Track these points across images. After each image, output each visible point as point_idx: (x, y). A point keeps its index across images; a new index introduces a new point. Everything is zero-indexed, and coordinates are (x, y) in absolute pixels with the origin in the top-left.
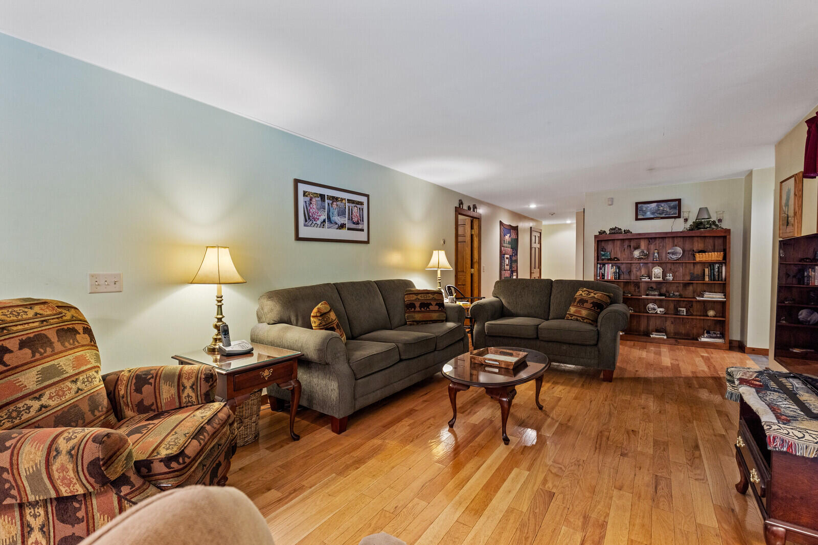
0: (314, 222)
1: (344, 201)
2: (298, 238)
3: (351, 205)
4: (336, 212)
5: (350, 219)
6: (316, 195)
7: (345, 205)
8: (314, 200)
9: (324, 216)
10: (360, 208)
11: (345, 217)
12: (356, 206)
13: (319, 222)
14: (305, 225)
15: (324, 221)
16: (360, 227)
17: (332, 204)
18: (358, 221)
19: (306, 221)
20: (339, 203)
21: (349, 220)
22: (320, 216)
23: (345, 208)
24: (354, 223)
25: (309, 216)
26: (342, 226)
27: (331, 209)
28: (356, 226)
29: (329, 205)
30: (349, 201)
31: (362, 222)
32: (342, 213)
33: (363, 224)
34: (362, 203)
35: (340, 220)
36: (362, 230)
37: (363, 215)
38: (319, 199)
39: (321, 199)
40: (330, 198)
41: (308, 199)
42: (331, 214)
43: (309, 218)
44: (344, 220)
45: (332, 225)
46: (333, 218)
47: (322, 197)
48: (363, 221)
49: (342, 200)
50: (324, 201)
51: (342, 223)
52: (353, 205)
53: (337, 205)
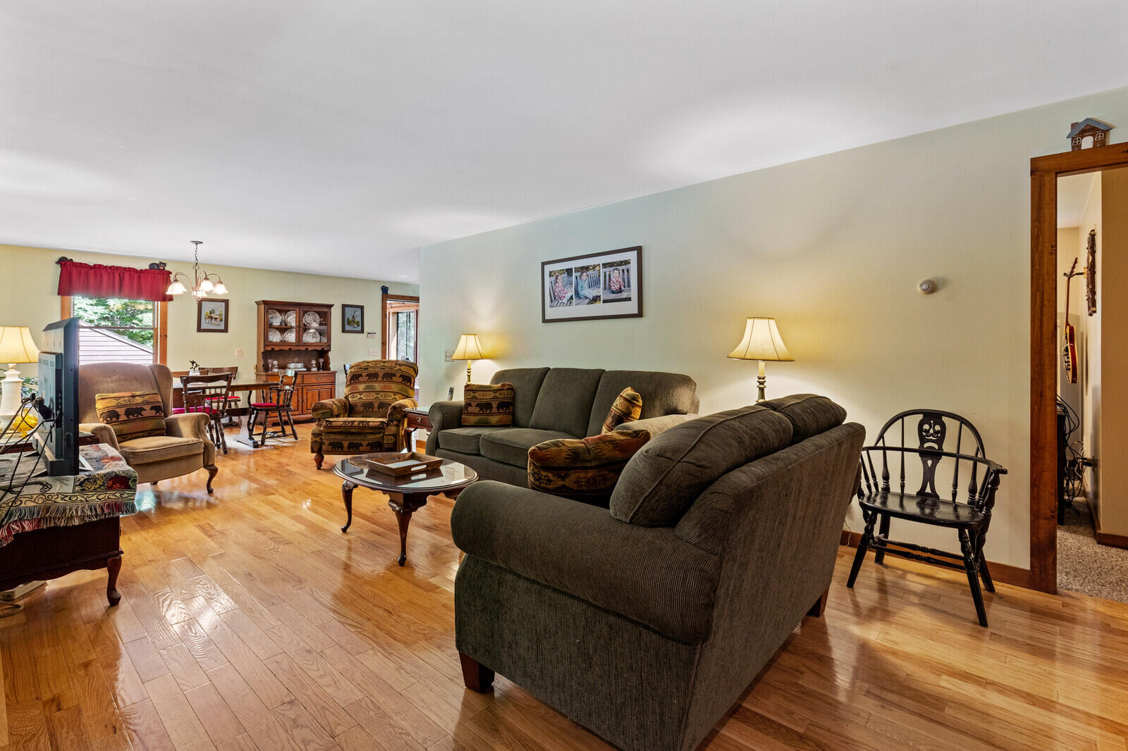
0: (560, 302)
1: (597, 268)
2: (545, 321)
3: (608, 270)
4: (586, 285)
5: (608, 287)
6: (562, 271)
7: (600, 273)
8: (559, 278)
9: (571, 292)
10: (623, 271)
11: (600, 287)
12: (617, 269)
13: (565, 301)
14: (551, 306)
15: (571, 298)
16: (624, 295)
17: (580, 276)
18: (620, 288)
19: (552, 302)
20: (590, 272)
21: (605, 289)
22: (566, 293)
23: (599, 275)
24: (613, 292)
25: (555, 296)
26: (595, 299)
27: (580, 284)
28: (617, 295)
29: (577, 278)
30: (605, 265)
31: (627, 288)
32: (594, 283)
33: (630, 291)
34: (627, 262)
35: (591, 293)
36: (629, 299)
37: (628, 278)
38: (566, 274)
39: (568, 274)
40: (577, 270)
41: (554, 278)
42: (579, 288)
43: (555, 298)
44: (599, 291)
45: (580, 301)
46: (582, 293)
47: (569, 271)
48: (629, 286)
49: (595, 267)
50: (571, 275)
51: (595, 295)
52: (612, 269)
53: (588, 276)
